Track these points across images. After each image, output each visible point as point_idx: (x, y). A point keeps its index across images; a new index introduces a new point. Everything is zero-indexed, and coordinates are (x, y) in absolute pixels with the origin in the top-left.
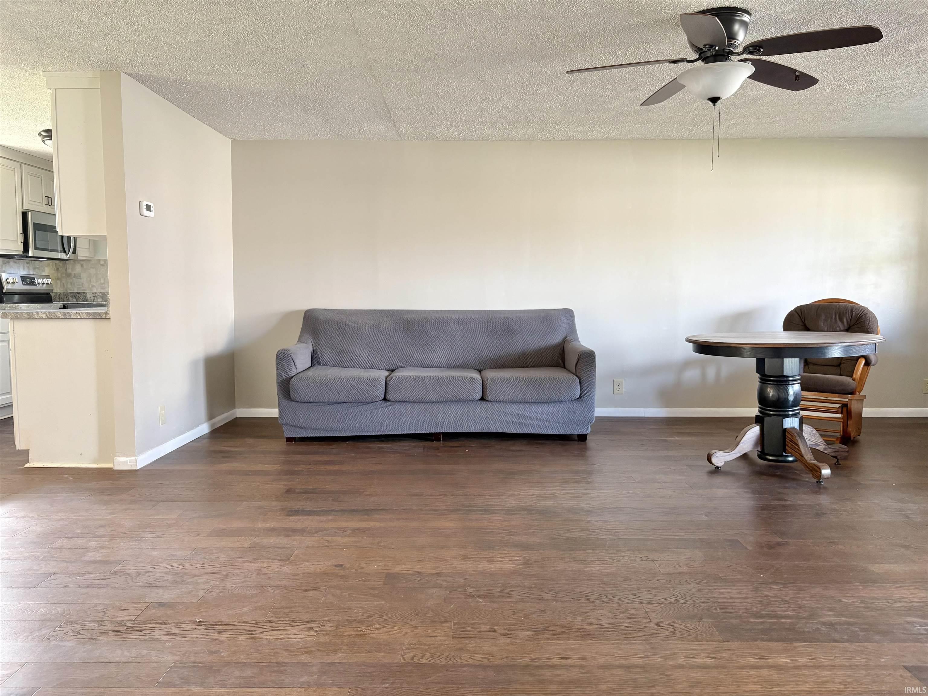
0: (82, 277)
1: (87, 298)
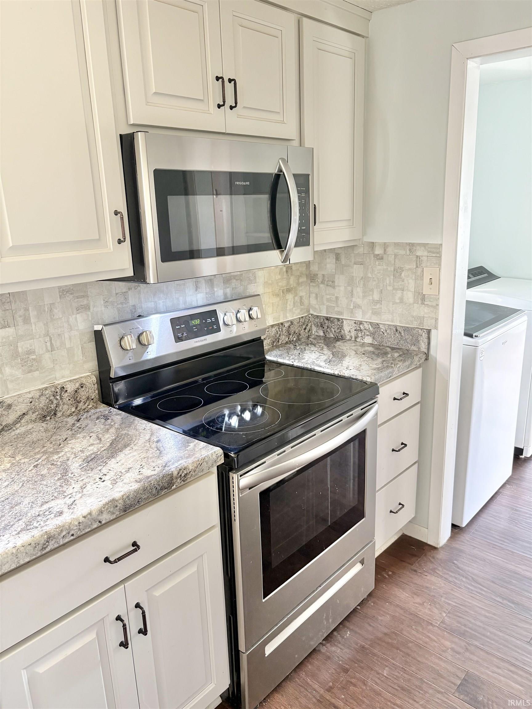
0: (336, 284)
1: (344, 330)
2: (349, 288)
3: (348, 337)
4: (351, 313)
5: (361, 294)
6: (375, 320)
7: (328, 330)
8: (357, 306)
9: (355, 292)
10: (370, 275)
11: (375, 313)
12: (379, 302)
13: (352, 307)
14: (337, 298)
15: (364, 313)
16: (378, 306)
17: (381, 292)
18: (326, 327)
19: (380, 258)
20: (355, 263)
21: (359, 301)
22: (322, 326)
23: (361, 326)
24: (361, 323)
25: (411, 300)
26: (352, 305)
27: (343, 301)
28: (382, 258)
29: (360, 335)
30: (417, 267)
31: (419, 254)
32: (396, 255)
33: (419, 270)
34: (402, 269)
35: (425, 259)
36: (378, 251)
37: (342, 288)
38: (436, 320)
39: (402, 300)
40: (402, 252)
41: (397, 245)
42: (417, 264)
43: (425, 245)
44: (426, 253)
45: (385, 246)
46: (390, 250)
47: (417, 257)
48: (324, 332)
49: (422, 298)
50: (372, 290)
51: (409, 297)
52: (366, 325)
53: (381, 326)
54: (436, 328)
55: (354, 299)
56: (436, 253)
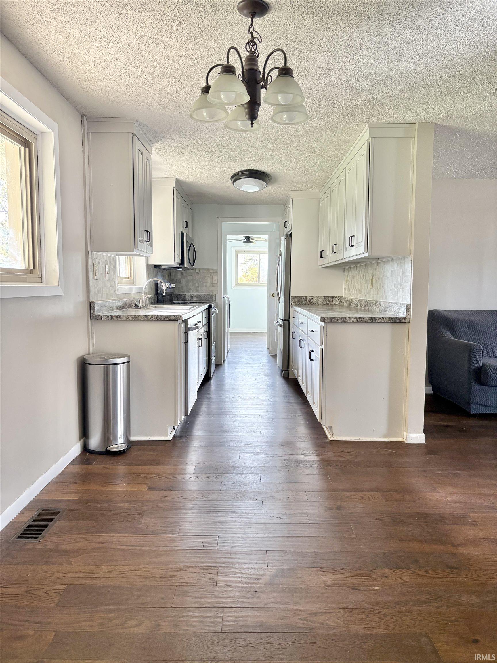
1: (186, 297)
2: (187, 283)
3: (187, 300)
4: (188, 292)
5: (191, 285)
6: (197, 293)
7: (179, 298)
8: (191, 289)
9: (189, 285)
10: (194, 279)
11: (197, 291)
12: (198, 287)
13: (188, 290)
14: (182, 287)
15: (193, 291)
16: (198, 288)
17: (199, 284)
19: (198, 273)
20: (189, 275)
21: (191, 287)
22: (177, 297)
24: (192, 294)
25: (209, 286)
27: (185, 288)
29: (192, 298)
30: (210, 275)
31: (211, 272)
32: (203, 272)
33: (211, 277)
34: (205, 277)
35: (213, 273)
36: (197, 271)
37: (184, 284)
38: (217, 291)
39: (206, 286)
40: (205, 271)
41: (203, 269)
43: (212, 269)
45: (200, 270)
46: (201, 271)
49: (212, 285)
50: (196, 283)
51: (208, 285)
53: (200, 294)
54: (217, 294)
55: (189, 287)
56: (216, 271)
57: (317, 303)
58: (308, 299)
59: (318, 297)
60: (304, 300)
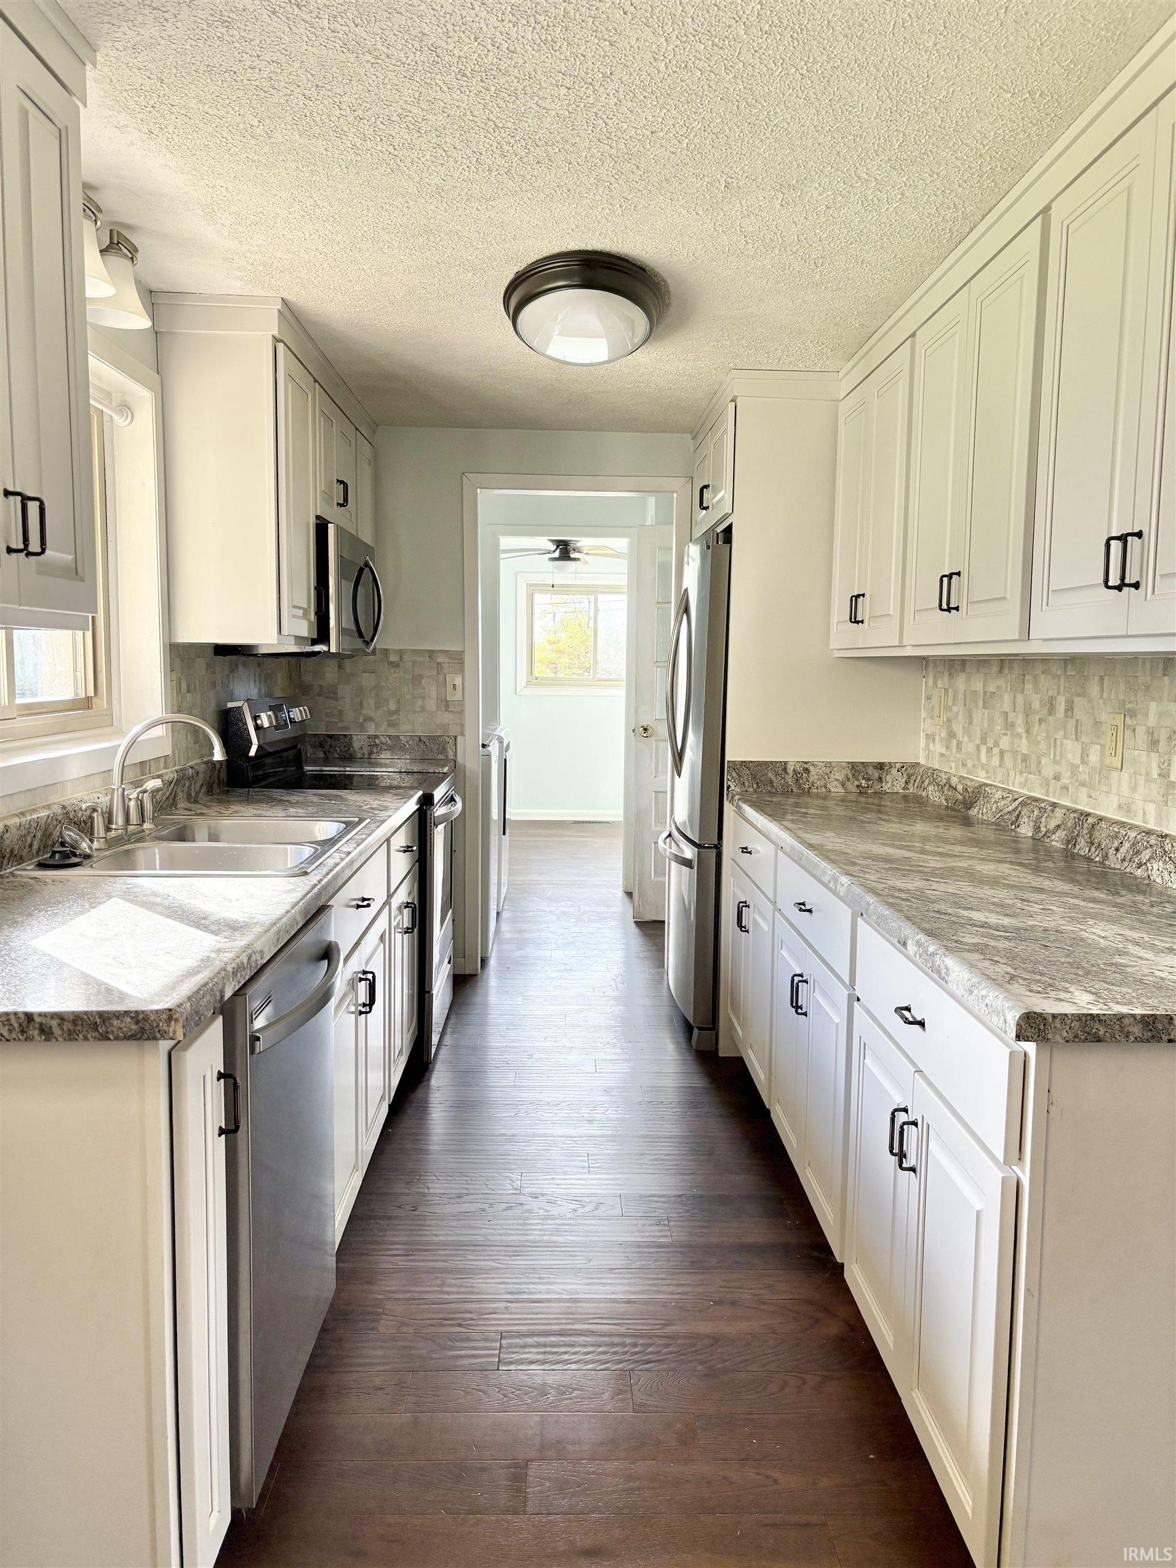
0: (340, 695)
1: (353, 748)
2: (358, 700)
3: (359, 755)
4: (362, 727)
5: (373, 706)
6: (392, 732)
7: (331, 749)
9: (365, 704)
13: (361, 721)
14: (341, 711)
15: (377, 727)
16: (396, 717)
17: (398, 701)
18: (327, 747)
19: (395, 665)
22: (321, 745)
23: (377, 741)
24: (376, 737)
25: (434, 708)
26: (362, 719)
27: (350, 716)
28: (398, 666)
29: (375, 751)
30: (438, 673)
31: (439, 660)
32: (414, 663)
33: (441, 677)
34: (421, 677)
35: (446, 665)
37: (348, 700)
38: (462, 725)
39: (423, 709)
40: (420, 659)
41: (414, 652)
42: (438, 670)
43: (445, 652)
44: (447, 660)
45: (401, 653)
46: (406, 657)
47: (438, 663)
48: (325, 753)
49: (446, 705)
50: (387, 700)
51: (431, 704)
52: (382, 738)
53: (401, 737)
54: (462, 734)
55: (364, 712)
56: (458, 659)
57: (825, 787)
58: (790, 771)
59: (828, 765)
60: (777, 774)
